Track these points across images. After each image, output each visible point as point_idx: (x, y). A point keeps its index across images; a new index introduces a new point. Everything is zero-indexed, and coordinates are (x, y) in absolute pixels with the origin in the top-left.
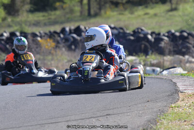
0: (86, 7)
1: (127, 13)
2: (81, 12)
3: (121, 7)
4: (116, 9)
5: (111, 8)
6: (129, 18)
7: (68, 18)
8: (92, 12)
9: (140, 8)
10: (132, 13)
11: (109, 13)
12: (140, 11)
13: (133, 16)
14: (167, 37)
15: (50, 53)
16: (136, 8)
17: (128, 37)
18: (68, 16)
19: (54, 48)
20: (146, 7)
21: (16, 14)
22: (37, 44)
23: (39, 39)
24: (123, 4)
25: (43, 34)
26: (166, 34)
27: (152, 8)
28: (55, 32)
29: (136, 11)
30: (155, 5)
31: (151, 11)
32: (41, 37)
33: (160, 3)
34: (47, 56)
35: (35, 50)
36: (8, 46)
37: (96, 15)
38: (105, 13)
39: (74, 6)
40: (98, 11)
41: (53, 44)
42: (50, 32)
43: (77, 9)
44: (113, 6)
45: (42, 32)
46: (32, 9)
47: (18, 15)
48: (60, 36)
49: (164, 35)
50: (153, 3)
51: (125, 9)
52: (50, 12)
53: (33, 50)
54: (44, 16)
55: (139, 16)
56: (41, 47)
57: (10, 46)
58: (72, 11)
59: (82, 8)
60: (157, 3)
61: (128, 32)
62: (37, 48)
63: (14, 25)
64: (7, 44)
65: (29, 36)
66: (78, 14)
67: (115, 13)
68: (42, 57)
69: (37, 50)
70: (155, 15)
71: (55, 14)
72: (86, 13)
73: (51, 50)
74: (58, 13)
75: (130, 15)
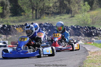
0: (35, 15)
1: (52, 17)
2: (33, 17)
3: (50, 15)
4: (48, 16)
5: (46, 16)
6: (53, 20)
7: (27, 19)
8: (37, 17)
9: (58, 16)
10: (55, 18)
11: (45, 17)
12: (58, 17)
13: (55, 19)
14: (71, 28)
15: (21, 34)
16: (56, 16)
17: (54, 28)
18: (27, 18)
19: (23, 32)
20: (61, 15)
21: (4, 17)
22: (15, 30)
23: (15, 28)
24: (51, 14)
25: (17, 26)
26: (71, 27)
27: (63, 16)
28: (22, 25)
29: (56, 17)
30: (64, 14)
31: (63, 17)
32: (16, 27)
33: (67, 14)
34: (20, 35)
35: (15, 33)
36: (2, 31)
37: (39, 18)
38: (43, 18)
39: (29, 14)
40: (40, 16)
41: (22, 30)
42: (20, 25)
43: (31, 15)
44: (47, 15)
45: (16, 25)
46: (12, 15)
47: (5, 18)
48: (24, 27)
49: (69, 27)
50: (63, 14)
51: (52, 16)
52: (19, 17)
53: (14, 33)
54: (16, 18)
55: (58, 19)
56: (17, 31)
57: (3, 31)
58: (28, 16)
59: (33, 15)
60: (65, 14)
61: (54, 26)
62: (15, 32)
63: (4, 22)
64: (2, 30)
65: (11, 27)
66: (31, 18)
67: (47, 18)
68: (17, 36)
69: (16, 33)
70: (65, 19)
71: (21, 17)
72: (35, 17)
73: (21, 33)
74: (22, 17)
75: (53, 19)
